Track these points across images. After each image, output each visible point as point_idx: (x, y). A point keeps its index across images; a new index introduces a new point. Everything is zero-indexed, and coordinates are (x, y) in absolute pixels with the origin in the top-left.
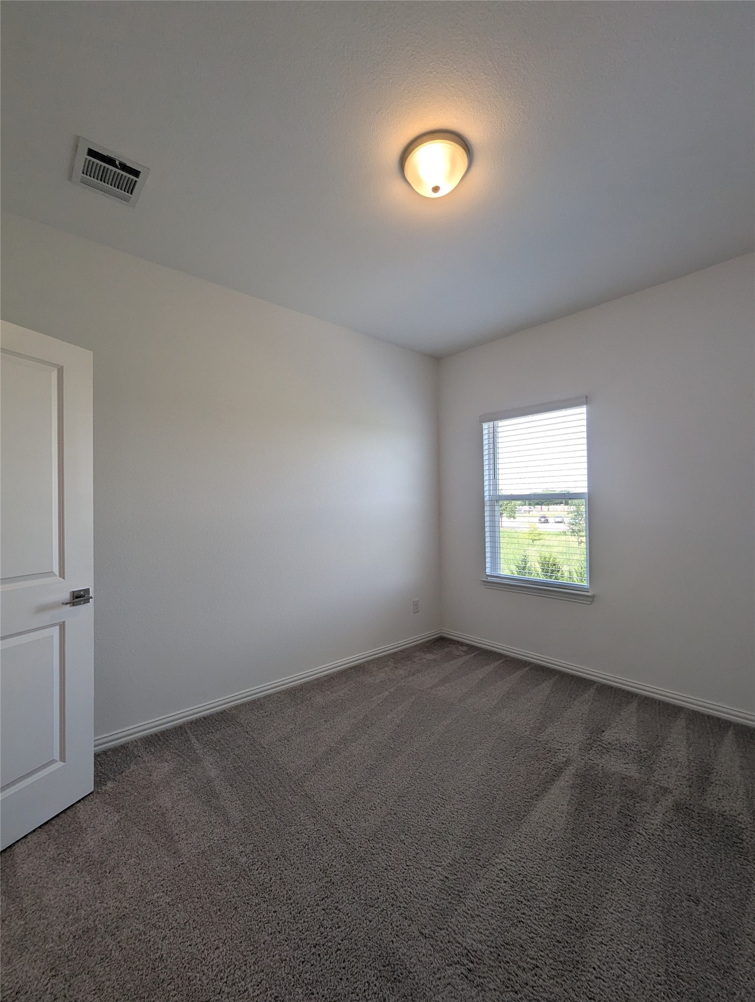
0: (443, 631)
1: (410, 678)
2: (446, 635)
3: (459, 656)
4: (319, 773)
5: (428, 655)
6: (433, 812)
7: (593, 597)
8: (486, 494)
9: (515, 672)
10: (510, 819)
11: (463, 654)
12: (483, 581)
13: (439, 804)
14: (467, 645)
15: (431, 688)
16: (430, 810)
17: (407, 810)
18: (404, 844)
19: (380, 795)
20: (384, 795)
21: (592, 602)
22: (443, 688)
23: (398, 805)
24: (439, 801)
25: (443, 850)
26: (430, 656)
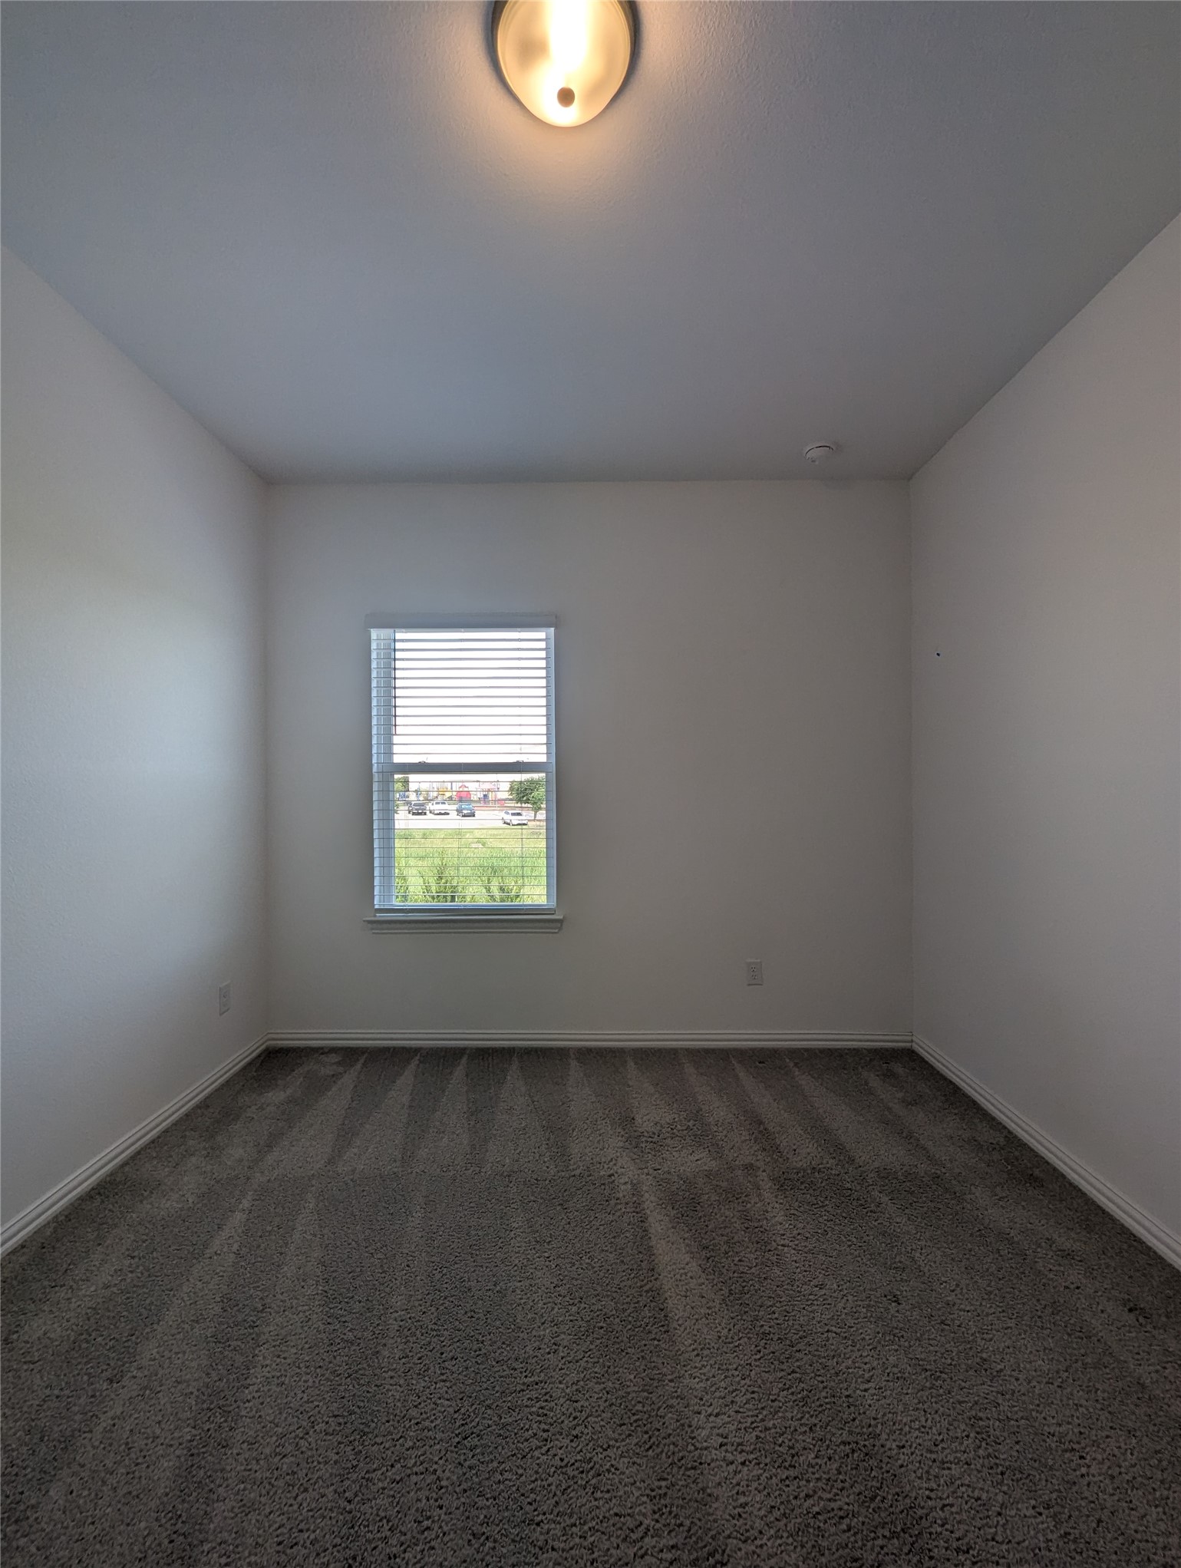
0: (270, 1036)
1: (270, 1159)
2: (280, 1043)
3: (336, 1077)
4: (206, 1547)
5: (270, 1094)
6: (543, 1426)
7: (560, 921)
8: (374, 761)
9: (451, 1073)
10: (654, 1339)
11: (341, 1069)
12: (370, 922)
13: (538, 1400)
14: (334, 1050)
15: (331, 1161)
16: (535, 1426)
17: (495, 1464)
18: (553, 1549)
19: (414, 1478)
20: (421, 1468)
21: (560, 929)
22: (355, 1150)
23: (470, 1468)
24: (534, 1394)
25: (621, 1493)
26: (275, 1097)
